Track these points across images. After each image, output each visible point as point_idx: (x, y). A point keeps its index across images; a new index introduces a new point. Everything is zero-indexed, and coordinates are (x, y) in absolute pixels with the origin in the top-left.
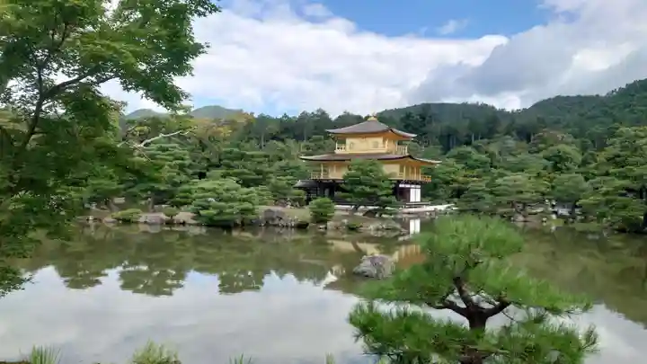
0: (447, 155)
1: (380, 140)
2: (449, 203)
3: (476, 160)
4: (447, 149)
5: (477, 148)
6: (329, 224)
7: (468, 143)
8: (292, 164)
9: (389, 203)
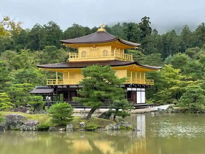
0: (165, 62)
1: (109, 49)
2: (169, 103)
3: (191, 66)
4: (165, 56)
5: (190, 55)
6: (67, 127)
7: (183, 51)
8: (28, 72)
9: (121, 105)
